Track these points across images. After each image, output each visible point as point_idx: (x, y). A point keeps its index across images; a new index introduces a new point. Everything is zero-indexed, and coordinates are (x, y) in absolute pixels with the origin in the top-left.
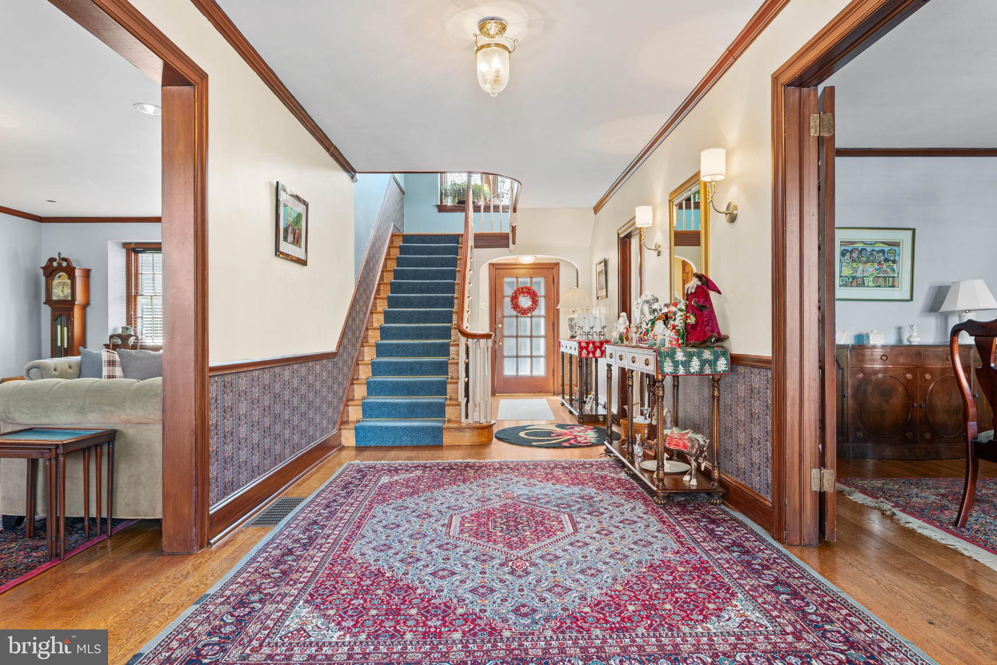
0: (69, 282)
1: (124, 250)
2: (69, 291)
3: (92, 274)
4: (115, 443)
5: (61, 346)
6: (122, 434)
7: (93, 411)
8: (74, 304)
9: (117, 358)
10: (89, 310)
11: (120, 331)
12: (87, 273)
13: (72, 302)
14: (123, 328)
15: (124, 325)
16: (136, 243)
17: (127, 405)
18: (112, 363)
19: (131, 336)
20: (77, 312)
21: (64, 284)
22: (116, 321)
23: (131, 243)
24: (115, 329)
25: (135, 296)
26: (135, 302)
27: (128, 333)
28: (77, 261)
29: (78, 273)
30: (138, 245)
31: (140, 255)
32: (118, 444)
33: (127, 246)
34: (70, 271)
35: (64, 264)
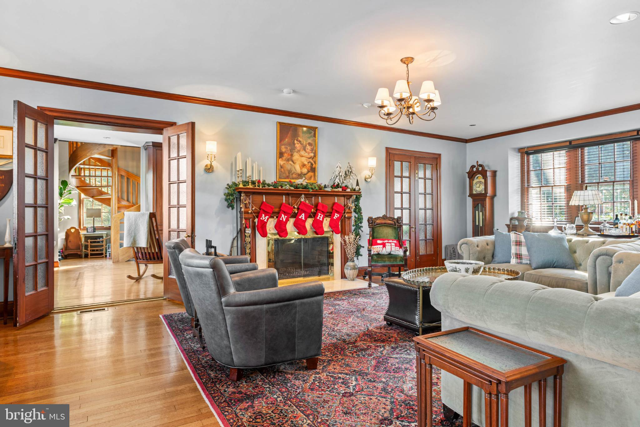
0: (483, 181)
1: (520, 154)
2: (483, 187)
3: (498, 174)
4: (563, 376)
5: (478, 225)
6: (571, 365)
7: (536, 330)
8: (486, 196)
9: (523, 239)
10: (496, 199)
11: (516, 215)
12: (494, 173)
13: (485, 195)
14: (519, 212)
15: (520, 210)
16: (528, 147)
17: (585, 334)
18: (518, 243)
19: (526, 218)
20: (488, 201)
21: (480, 182)
22: (514, 208)
23: (524, 148)
24: (513, 214)
25: (528, 188)
26: (528, 192)
27: (523, 216)
28: (488, 166)
29: (489, 174)
30: (530, 149)
31: (531, 156)
32: (567, 378)
33: (522, 151)
34: (484, 173)
35: (480, 169)
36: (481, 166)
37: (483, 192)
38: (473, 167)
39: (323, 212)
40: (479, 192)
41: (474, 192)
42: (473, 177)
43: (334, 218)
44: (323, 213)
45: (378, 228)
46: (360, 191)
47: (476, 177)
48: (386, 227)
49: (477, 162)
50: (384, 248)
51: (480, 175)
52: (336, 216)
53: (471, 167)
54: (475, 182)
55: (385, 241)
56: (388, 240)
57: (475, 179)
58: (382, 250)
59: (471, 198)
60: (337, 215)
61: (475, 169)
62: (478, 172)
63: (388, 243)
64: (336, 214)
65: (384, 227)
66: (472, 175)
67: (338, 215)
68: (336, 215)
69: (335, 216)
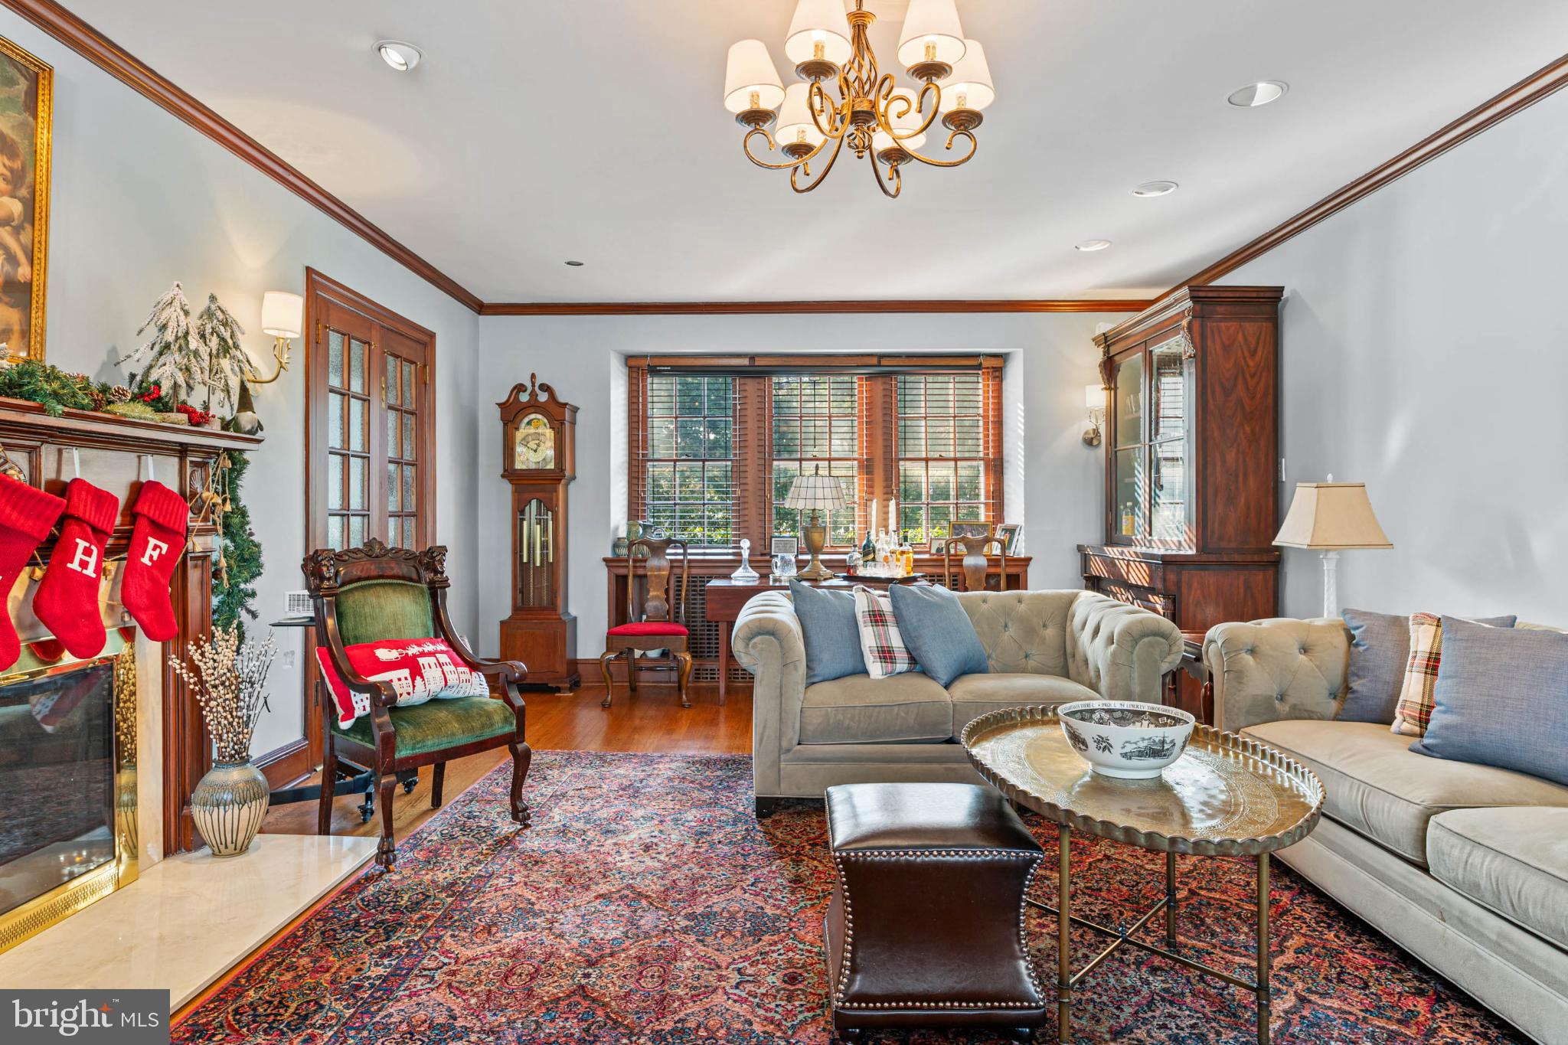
36: (545, 388)
37: (551, 466)
38: (520, 388)
39: (95, 529)
40: (533, 466)
41: (518, 466)
42: (518, 420)
43: (146, 560)
44: (98, 534)
45: (358, 595)
46: (259, 435)
47: (526, 420)
48: (390, 592)
49: (533, 376)
50: (418, 678)
51: (540, 416)
52: (154, 549)
53: (515, 387)
54: (519, 435)
55: (413, 650)
56: (419, 645)
57: (523, 425)
58: (410, 690)
59: (510, 481)
60: (156, 547)
61: (524, 398)
62: (534, 406)
63: (423, 654)
64: (152, 541)
65: (379, 589)
66: (512, 413)
67: (165, 547)
68: (151, 546)
69: (149, 551)
